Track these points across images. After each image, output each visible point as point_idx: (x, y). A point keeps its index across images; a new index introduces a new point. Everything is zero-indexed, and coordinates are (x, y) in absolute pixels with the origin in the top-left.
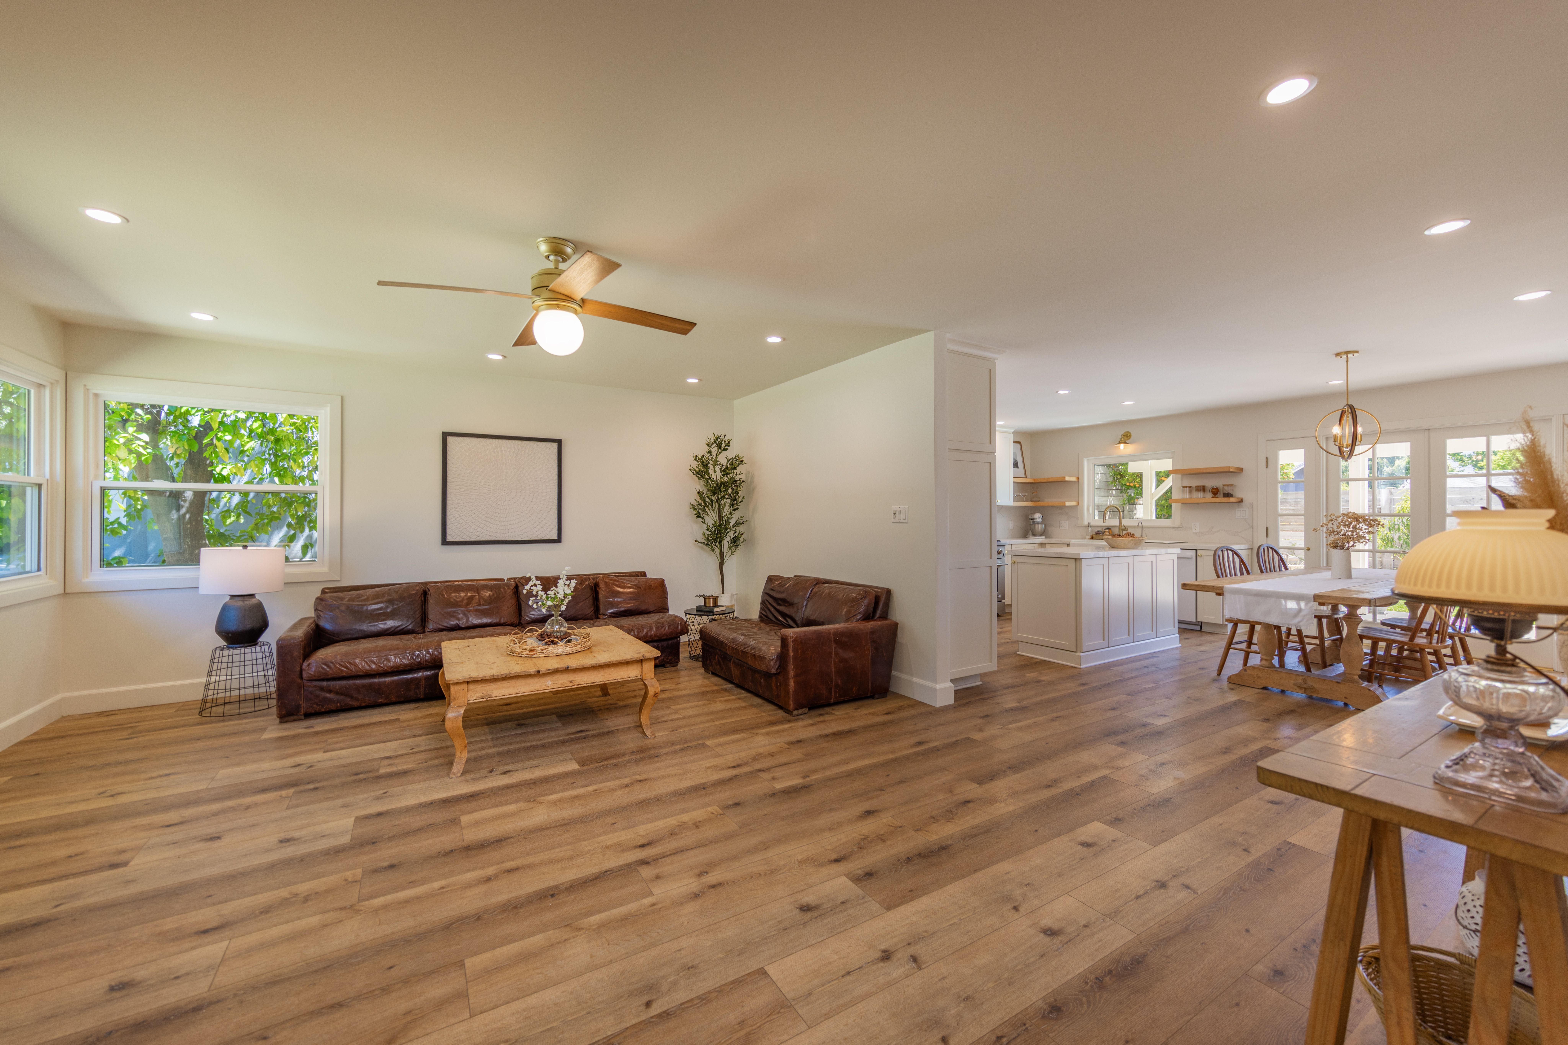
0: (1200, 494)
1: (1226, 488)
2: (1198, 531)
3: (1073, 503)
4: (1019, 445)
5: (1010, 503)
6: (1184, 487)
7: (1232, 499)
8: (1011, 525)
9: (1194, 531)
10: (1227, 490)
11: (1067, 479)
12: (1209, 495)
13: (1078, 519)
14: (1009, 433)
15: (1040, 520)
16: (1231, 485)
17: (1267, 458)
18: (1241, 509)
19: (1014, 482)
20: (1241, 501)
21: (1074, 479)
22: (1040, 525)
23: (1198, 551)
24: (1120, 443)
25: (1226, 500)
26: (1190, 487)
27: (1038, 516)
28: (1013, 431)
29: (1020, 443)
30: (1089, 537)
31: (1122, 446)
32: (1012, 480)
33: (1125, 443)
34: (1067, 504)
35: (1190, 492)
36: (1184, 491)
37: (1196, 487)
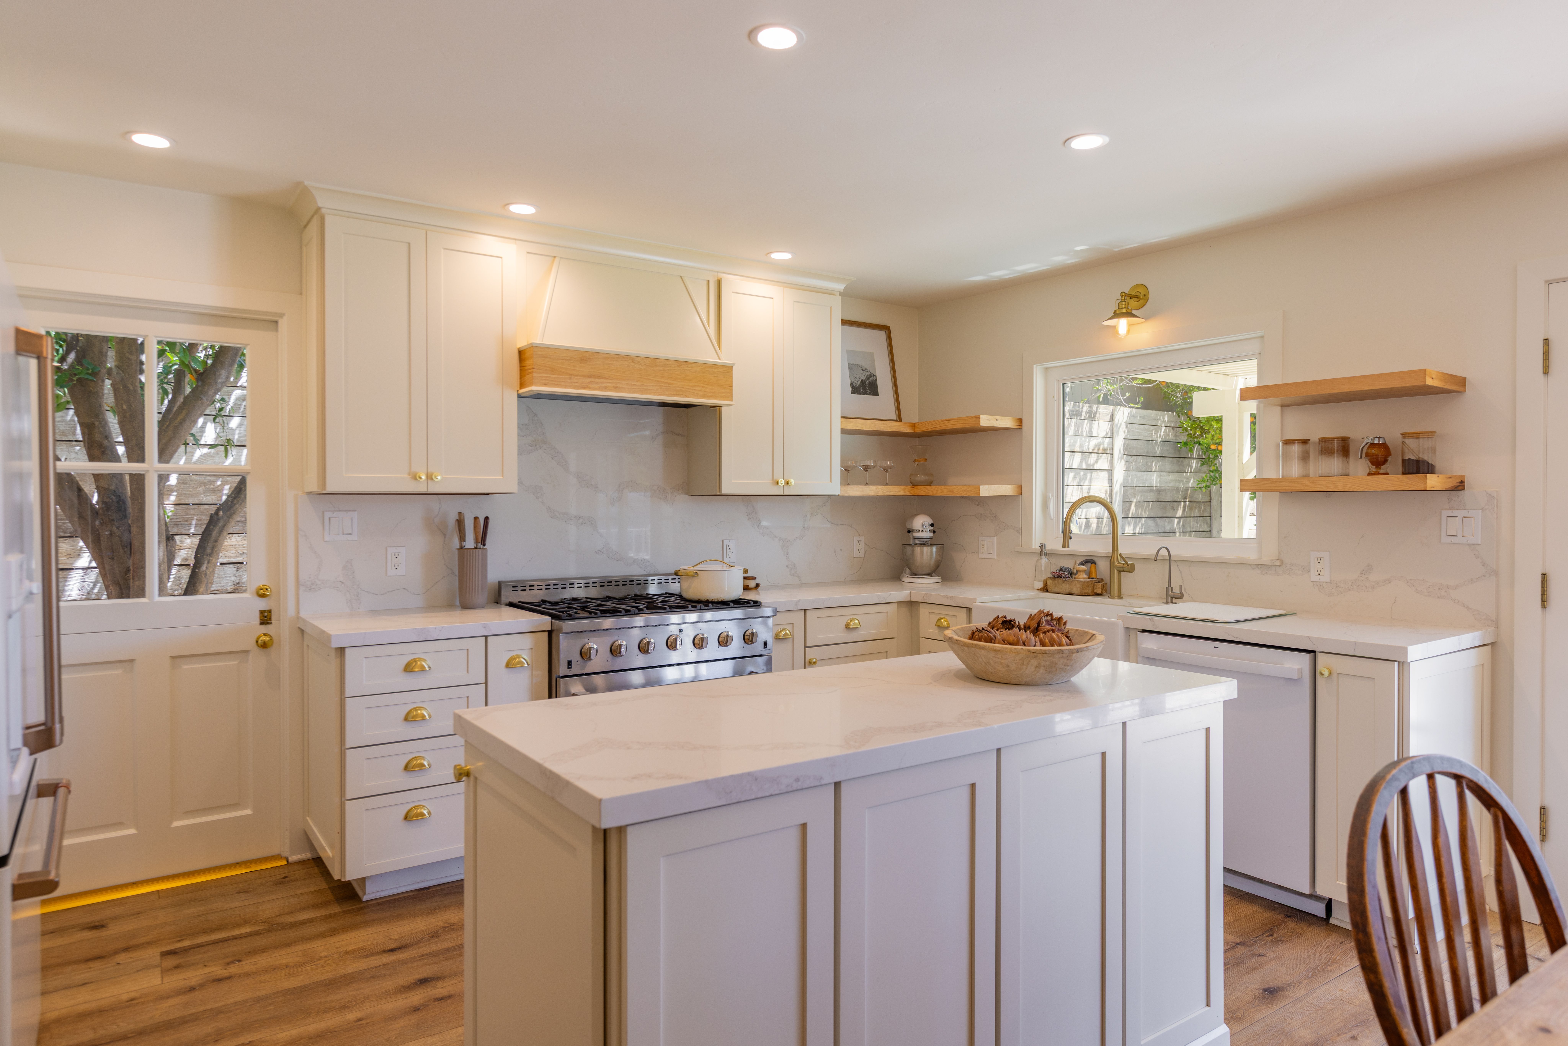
0: (1334, 464)
1: (1411, 443)
2: (1325, 577)
3: (1007, 490)
4: (882, 334)
5: (835, 488)
6: (1288, 442)
7: (1432, 481)
8: (857, 547)
9: (1314, 577)
10: (1415, 450)
11: (986, 421)
12: (1359, 467)
13: (1019, 531)
14: (829, 292)
15: (927, 534)
16: (1430, 434)
17: (1546, 341)
18: (1461, 513)
19: (844, 432)
20: (1460, 486)
21: (1007, 422)
22: (926, 549)
23: (1321, 658)
24: (1117, 315)
25: (1412, 481)
26: (1305, 442)
27: (921, 523)
28: (841, 287)
29: (886, 329)
30: (1040, 585)
31: (1123, 324)
32: (838, 425)
33: (1129, 314)
34: (986, 491)
35: (1305, 457)
36: (1286, 456)
37: (1323, 440)
